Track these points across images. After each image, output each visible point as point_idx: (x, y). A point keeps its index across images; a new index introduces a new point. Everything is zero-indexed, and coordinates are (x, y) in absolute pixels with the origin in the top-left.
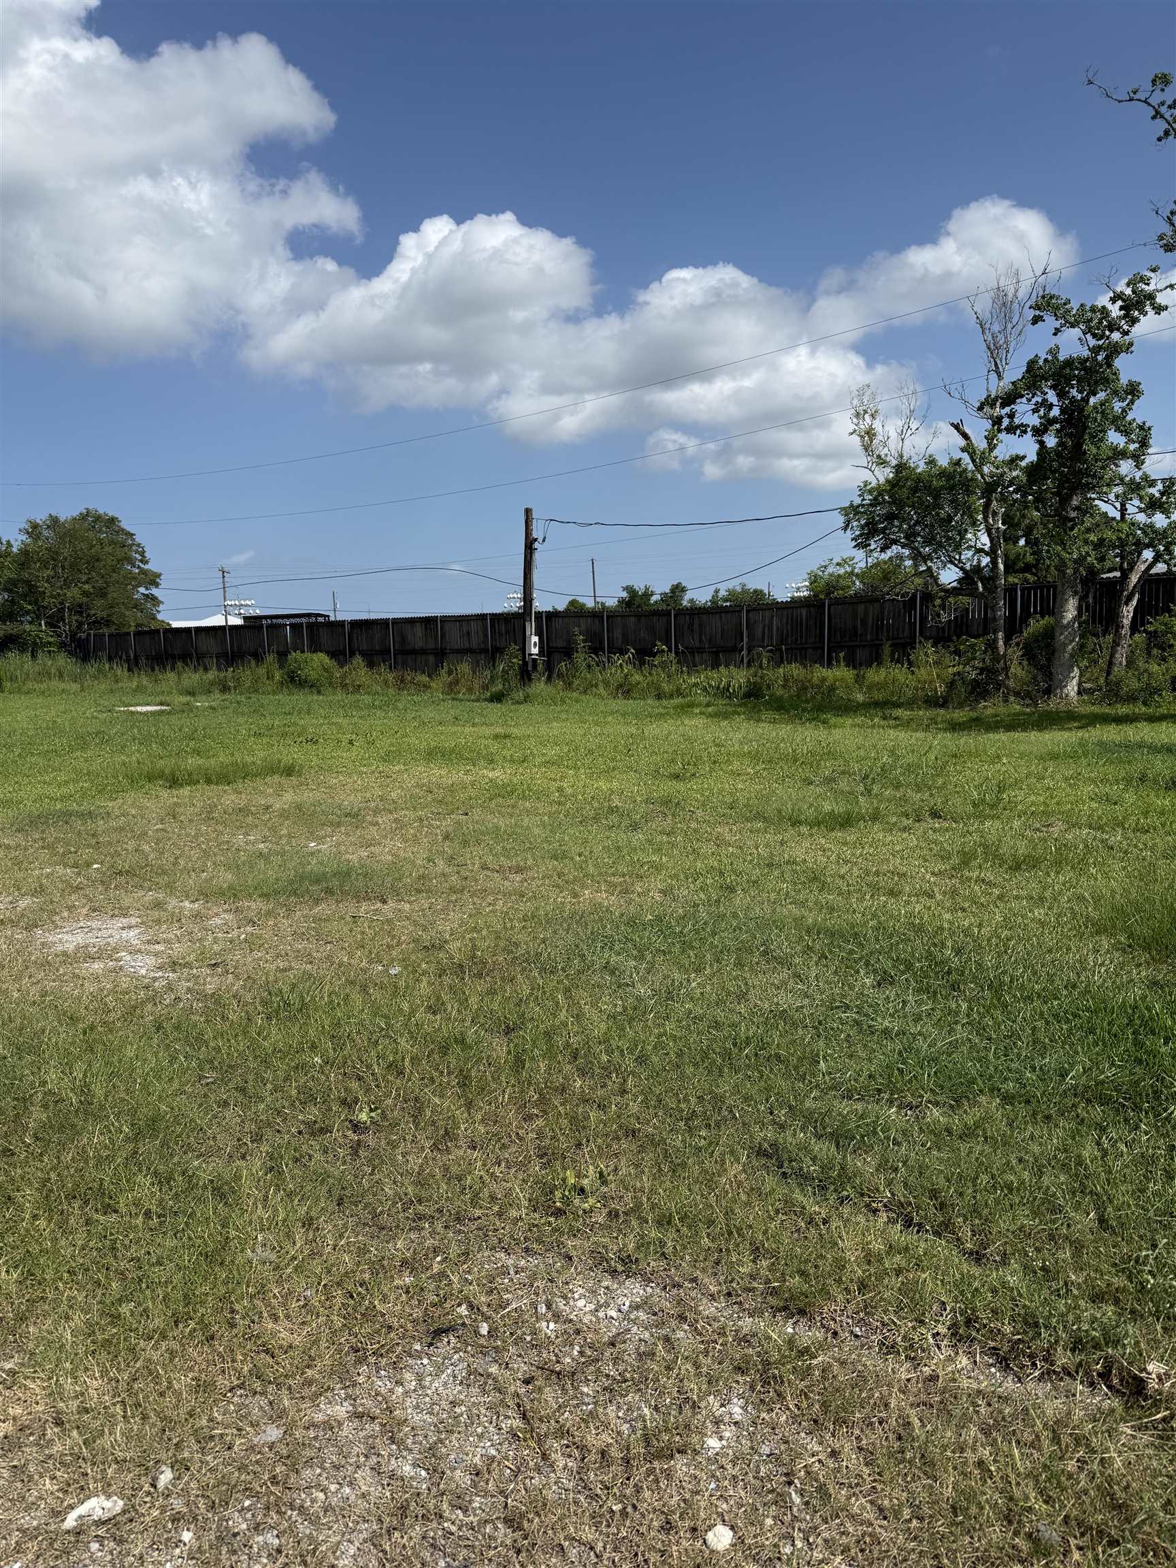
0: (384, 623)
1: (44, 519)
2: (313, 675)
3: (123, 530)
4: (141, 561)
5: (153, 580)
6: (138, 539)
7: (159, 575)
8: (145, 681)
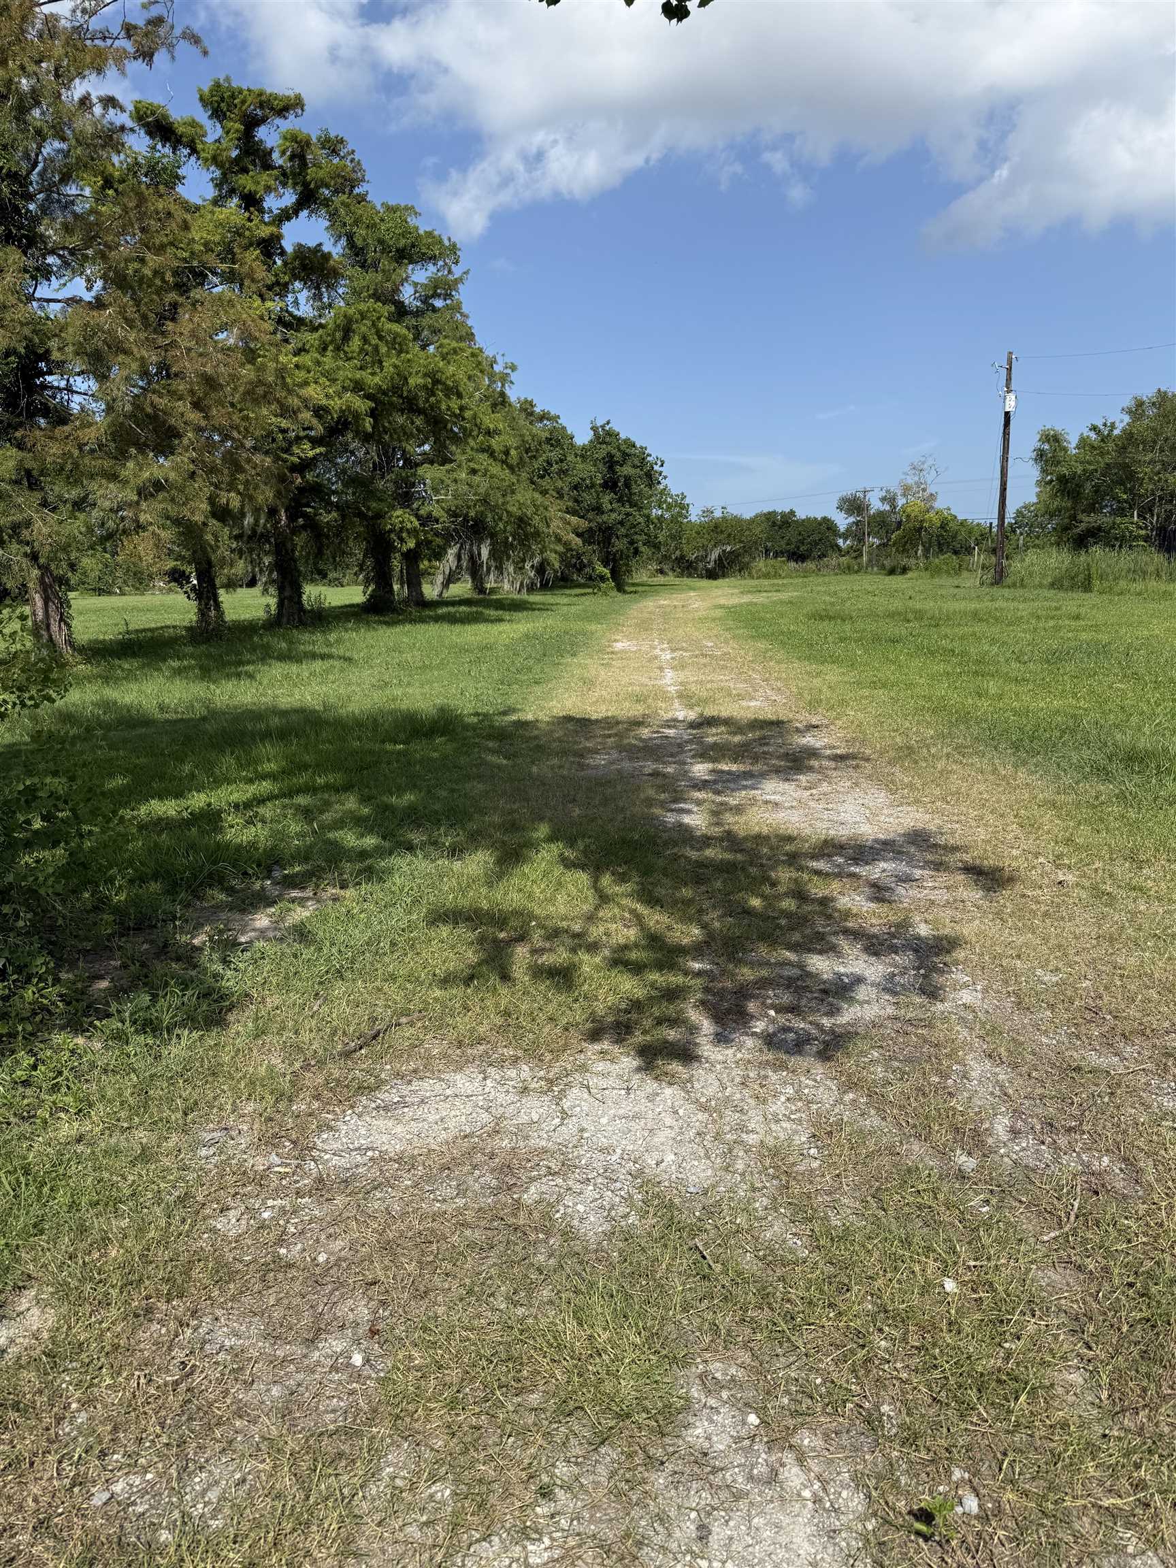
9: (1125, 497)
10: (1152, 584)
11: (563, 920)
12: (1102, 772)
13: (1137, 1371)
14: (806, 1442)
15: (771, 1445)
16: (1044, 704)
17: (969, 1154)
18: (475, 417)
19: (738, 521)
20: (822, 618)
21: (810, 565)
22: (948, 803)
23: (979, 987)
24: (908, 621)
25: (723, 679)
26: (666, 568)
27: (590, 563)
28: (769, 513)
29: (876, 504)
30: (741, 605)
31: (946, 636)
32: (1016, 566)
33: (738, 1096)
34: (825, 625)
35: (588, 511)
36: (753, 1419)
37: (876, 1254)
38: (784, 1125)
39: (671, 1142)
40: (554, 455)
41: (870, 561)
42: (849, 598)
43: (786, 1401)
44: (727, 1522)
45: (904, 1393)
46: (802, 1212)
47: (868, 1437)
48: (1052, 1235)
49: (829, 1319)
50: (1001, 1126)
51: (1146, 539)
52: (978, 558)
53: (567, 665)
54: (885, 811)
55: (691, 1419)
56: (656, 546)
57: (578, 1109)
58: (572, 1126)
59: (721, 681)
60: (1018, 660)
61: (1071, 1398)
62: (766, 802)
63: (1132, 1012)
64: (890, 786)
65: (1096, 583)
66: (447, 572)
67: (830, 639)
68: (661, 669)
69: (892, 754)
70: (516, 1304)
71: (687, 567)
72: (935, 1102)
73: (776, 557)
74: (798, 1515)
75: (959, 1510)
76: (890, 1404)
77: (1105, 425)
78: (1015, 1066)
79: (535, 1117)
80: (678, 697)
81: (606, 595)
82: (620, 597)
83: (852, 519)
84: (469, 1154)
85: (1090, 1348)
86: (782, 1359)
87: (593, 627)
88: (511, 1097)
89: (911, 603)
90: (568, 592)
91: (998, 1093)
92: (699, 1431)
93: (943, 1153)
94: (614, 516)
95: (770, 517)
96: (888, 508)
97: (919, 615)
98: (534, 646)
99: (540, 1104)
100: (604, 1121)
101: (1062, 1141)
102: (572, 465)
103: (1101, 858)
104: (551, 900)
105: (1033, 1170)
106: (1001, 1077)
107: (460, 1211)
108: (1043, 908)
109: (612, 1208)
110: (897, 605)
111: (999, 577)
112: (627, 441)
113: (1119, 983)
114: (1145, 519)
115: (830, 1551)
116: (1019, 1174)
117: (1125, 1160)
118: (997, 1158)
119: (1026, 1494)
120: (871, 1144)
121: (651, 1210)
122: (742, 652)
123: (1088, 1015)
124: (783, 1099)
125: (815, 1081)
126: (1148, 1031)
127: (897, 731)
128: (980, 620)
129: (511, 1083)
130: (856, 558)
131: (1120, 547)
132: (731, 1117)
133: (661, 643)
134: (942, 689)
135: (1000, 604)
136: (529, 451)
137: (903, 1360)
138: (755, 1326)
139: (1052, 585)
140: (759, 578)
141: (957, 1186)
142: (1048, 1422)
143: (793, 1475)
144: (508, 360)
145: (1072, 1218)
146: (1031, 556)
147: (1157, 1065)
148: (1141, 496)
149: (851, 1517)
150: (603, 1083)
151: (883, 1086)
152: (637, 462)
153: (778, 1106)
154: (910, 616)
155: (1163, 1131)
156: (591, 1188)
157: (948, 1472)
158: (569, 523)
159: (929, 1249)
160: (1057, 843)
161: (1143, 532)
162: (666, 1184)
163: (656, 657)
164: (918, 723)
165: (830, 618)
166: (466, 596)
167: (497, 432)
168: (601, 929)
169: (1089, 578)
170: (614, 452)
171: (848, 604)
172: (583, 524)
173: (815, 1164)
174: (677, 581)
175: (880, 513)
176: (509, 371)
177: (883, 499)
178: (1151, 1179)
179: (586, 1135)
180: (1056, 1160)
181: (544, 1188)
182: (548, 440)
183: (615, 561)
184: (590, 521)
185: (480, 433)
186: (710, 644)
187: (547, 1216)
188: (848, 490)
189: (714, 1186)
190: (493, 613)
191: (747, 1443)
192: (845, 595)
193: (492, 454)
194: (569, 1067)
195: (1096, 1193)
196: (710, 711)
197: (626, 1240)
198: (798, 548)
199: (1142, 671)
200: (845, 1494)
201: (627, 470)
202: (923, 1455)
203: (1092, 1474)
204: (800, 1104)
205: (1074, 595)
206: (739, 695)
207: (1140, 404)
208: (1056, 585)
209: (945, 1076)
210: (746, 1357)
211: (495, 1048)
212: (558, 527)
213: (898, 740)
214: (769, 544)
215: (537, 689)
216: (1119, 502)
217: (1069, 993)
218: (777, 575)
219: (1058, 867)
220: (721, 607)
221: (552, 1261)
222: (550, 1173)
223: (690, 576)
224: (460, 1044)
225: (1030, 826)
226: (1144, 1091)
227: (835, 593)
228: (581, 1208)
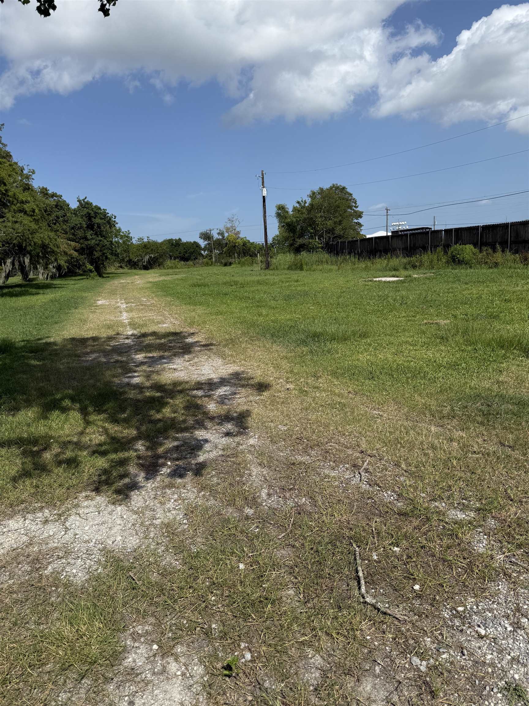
0: (505, 226)
1: (317, 190)
2: (467, 257)
3: (347, 192)
4: (355, 207)
5: (359, 215)
6: (354, 196)
7: (362, 213)
8: (369, 264)
9: (312, 231)
10: (325, 266)
11: (67, 436)
12: (304, 342)
13: (313, 583)
14: (179, 650)
15: (163, 656)
16: (284, 317)
17: (251, 508)
18: (14, 195)
19: (155, 243)
20: (195, 286)
21: (190, 263)
22: (246, 361)
23: (257, 437)
24: (232, 286)
25: (151, 315)
26: (123, 265)
27: (84, 263)
28: (170, 240)
29: (216, 236)
30: (159, 281)
31: (246, 291)
32: (274, 261)
33: (152, 504)
34: (197, 289)
35: (80, 239)
36: (155, 647)
37: (211, 560)
38: (173, 512)
39: (120, 531)
40: (60, 213)
41: (216, 261)
42: (207, 277)
43: (170, 635)
44: (142, 696)
45: (221, 616)
46: (179, 549)
47: (206, 640)
48: (283, 535)
49: (190, 593)
50: (264, 494)
51: (322, 248)
52: (259, 258)
53: (72, 313)
54: (221, 368)
55: (126, 655)
56: (117, 255)
57: (74, 525)
58: (70, 534)
59: (150, 316)
60: (274, 299)
61: (289, 601)
62: (170, 369)
63: (314, 437)
64: (223, 356)
65: (305, 267)
66: (8, 271)
67: (199, 295)
68: (121, 312)
69: (224, 343)
70: (39, 624)
71: (133, 265)
72: (237, 488)
73: (175, 259)
74: (175, 684)
75: (243, 660)
76: (215, 624)
77: (302, 201)
78: (270, 467)
79: (51, 533)
80: (129, 325)
81: (93, 279)
82: (101, 280)
83: (206, 242)
84: (16, 558)
85: (296, 578)
86: (169, 617)
87: (86, 295)
88: (40, 526)
89: (233, 278)
90: (74, 278)
91: (263, 480)
92: (130, 659)
93: (240, 510)
94: (93, 241)
95: (170, 241)
96: (221, 237)
97: (236, 283)
98: (55, 305)
99: (54, 527)
100: (87, 528)
101: (288, 495)
102: (70, 218)
103: (303, 377)
104: (62, 428)
105: (276, 509)
106: (264, 473)
107: (10, 586)
108: (282, 400)
109: (90, 567)
110: (227, 279)
111: (268, 266)
112: (96, 206)
113: (309, 426)
114: (321, 240)
115: (189, 695)
116: (270, 513)
117: (311, 498)
118: (262, 508)
119: (270, 645)
120: (210, 513)
121: (109, 564)
122: (160, 302)
123: (298, 441)
124: (172, 501)
125: (187, 490)
126: (320, 444)
127: (226, 333)
128: (261, 284)
129: (39, 520)
130: (210, 259)
131: (313, 251)
132: (148, 514)
133: (121, 300)
134: (245, 313)
135: (268, 277)
136: (47, 211)
137: (221, 603)
138: (157, 604)
139: (288, 269)
140: (168, 269)
141: (246, 523)
142: (279, 613)
143: (173, 667)
144: (31, 168)
145: (290, 526)
146: (280, 257)
147: (323, 457)
148: (318, 231)
149: (198, 677)
150: (87, 511)
151: (216, 486)
152: (102, 216)
153: (170, 505)
154: (232, 283)
155: (325, 484)
156: (80, 560)
157: (239, 646)
158: (70, 245)
159: (233, 553)
160: (287, 373)
161: (320, 245)
162: (117, 551)
163: (118, 307)
164: (235, 329)
165: (199, 286)
166: (19, 283)
167: (27, 202)
168: (88, 438)
169: (302, 265)
170: (90, 212)
171: (206, 280)
172: (78, 246)
173: (186, 527)
174: (130, 271)
175: (218, 240)
176: (31, 174)
177: (219, 234)
178: (320, 503)
179: (77, 536)
180: (285, 504)
181: (55, 566)
182: (56, 206)
183: (96, 263)
184: (81, 244)
185: (18, 202)
186: (144, 300)
187: (57, 579)
188: (204, 229)
189: (139, 547)
190: (34, 291)
191: (152, 658)
192: (205, 275)
193: (25, 213)
194: (69, 506)
195: (300, 514)
196: (144, 330)
197: (97, 580)
198: (185, 255)
199: (320, 301)
200: (195, 668)
201: (97, 220)
202: (229, 641)
203: (296, 629)
204: (180, 502)
205: (297, 272)
206: (158, 322)
207: (314, 193)
208: (290, 268)
209: (242, 477)
210: (152, 620)
211: (31, 503)
212: (65, 247)
213: (227, 337)
214: (171, 254)
215: (56, 326)
216: (310, 233)
217: (290, 433)
218: (176, 267)
219: (287, 383)
220: (150, 282)
221: (60, 599)
222: (59, 558)
223: (135, 268)
224: (11, 505)
225: (277, 367)
226: (318, 468)
227: (202, 275)
228: (74, 571)
